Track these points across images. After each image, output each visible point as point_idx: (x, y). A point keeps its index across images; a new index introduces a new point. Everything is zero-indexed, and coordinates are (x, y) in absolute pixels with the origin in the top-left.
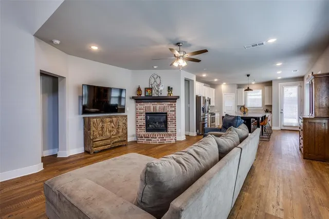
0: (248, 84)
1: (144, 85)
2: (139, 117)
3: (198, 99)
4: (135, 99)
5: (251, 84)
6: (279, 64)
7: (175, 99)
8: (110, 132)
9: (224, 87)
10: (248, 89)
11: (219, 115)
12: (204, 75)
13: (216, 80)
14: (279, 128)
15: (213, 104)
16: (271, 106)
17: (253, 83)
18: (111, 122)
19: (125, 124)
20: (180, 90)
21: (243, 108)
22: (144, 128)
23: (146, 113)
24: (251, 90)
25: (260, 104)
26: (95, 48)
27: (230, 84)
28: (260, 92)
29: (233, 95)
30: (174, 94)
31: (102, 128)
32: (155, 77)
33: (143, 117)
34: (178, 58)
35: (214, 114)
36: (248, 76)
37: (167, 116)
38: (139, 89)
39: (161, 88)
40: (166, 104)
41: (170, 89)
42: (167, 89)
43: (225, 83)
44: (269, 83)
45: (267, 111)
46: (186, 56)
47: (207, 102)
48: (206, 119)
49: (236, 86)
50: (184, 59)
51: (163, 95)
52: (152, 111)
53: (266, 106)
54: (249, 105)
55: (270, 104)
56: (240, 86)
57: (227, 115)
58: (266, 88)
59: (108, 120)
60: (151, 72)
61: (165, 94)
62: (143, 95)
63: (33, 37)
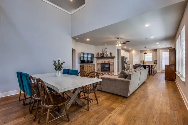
0: (145, 51)
1: (100, 52)
2: (98, 65)
3: (123, 58)
4: (97, 58)
5: (147, 50)
6: (158, 43)
7: (113, 58)
8: (90, 70)
9: (134, 52)
10: (145, 53)
11: (131, 65)
12: (125, 47)
13: (130, 49)
14: (160, 71)
15: (128, 60)
16: (157, 61)
17: (148, 50)
18: (90, 67)
19: (94, 68)
20: (115, 54)
21: (143, 62)
22: (100, 70)
23: (101, 64)
24: (146, 54)
25: (151, 60)
26: (88, 40)
27: (137, 51)
28: (151, 54)
29: (138, 56)
30: (113, 56)
31: (87, 69)
32: (105, 48)
33: (100, 65)
34: (119, 43)
35: (129, 65)
36: (145, 47)
37: (110, 65)
38: (98, 54)
39: (108, 53)
40: (109, 60)
41: (111, 54)
42: (110, 53)
43: (134, 50)
44: (156, 50)
45: (155, 63)
46: (121, 43)
47: (126, 59)
48: (126, 67)
49: (140, 52)
50: (120, 44)
51: (108, 56)
52: (104, 63)
53: (155, 61)
54: (146, 60)
55: (156, 60)
56: (141, 51)
57: (136, 64)
58: (154, 52)
59: (89, 66)
60: (103, 46)
61: (109, 55)
62: (100, 56)
63: (71, 38)
